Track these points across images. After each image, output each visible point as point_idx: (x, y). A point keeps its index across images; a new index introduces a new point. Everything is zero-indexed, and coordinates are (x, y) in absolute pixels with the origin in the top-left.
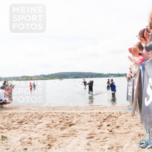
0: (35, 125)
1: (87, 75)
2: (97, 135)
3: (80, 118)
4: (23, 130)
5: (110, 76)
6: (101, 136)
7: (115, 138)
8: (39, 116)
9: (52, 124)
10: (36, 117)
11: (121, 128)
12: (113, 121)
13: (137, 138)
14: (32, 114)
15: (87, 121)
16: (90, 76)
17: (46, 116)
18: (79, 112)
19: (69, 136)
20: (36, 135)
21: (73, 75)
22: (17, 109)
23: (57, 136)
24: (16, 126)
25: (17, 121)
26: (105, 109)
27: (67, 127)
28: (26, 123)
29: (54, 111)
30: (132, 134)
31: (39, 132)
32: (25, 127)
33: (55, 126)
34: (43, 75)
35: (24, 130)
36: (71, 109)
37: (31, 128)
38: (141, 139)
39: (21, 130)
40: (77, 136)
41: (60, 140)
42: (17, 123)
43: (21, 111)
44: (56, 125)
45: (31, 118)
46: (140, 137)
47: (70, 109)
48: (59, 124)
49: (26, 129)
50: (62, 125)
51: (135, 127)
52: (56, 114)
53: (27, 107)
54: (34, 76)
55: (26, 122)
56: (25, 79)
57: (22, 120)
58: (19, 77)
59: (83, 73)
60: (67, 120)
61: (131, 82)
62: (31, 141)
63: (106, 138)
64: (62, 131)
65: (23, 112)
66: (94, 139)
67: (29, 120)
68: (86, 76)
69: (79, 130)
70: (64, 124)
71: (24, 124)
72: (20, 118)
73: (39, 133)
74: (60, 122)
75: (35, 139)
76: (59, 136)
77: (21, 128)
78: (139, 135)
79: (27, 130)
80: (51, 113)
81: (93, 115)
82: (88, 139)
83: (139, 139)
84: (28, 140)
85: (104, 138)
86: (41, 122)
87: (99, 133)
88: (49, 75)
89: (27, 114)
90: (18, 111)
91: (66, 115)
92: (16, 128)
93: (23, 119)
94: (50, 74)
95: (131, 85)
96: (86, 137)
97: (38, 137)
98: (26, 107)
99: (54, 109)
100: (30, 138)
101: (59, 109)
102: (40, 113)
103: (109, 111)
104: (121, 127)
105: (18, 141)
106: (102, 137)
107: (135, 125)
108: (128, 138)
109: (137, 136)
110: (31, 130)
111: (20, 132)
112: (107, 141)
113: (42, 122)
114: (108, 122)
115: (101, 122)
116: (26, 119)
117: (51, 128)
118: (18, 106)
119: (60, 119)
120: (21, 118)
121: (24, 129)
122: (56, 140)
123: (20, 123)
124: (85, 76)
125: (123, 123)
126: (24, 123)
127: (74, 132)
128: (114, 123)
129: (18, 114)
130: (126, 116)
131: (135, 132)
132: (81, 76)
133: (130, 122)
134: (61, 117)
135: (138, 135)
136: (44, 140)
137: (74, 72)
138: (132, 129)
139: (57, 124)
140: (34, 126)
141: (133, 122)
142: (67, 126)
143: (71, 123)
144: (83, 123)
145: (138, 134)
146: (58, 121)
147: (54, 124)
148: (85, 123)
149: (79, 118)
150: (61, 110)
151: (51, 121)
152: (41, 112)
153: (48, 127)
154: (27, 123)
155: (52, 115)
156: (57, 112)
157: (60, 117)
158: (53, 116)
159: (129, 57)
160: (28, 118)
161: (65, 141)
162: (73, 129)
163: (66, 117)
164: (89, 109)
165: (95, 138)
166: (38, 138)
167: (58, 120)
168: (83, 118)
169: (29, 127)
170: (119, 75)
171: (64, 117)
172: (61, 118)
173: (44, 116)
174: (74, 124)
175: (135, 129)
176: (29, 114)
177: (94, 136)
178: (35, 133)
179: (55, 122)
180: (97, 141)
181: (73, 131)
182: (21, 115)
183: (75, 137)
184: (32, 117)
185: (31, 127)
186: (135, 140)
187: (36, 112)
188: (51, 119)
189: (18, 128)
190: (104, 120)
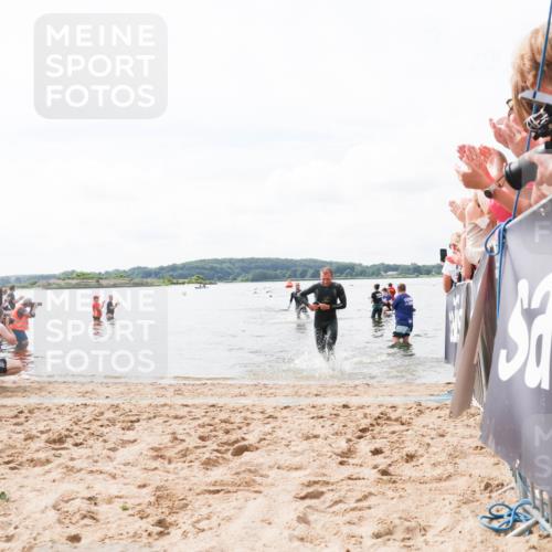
0: (109, 449)
1: (300, 269)
2: (334, 487)
3: (274, 423)
4: (67, 467)
5: (386, 272)
6: (349, 490)
7: (401, 497)
8: (127, 419)
9: (173, 447)
10: (112, 422)
11: (421, 460)
12: (395, 438)
13: (478, 495)
14: (98, 410)
15: (300, 435)
16: (311, 271)
17: (150, 419)
18: (269, 404)
19: (235, 489)
20: (113, 488)
21: (251, 268)
22: (43, 394)
23: (190, 490)
24: (42, 455)
25: (44, 437)
26: (365, 392)
27: (224, 459)
28: (76, 445)
29: (179, 400)
30: (461, 483)
31: (126, 475)
32: (72, 459)
33: (184, 454)
34: (139, 268)
35: (70, 470)
36: (243, 391)
37: (96, 462)
38: (493, 502)
39: (60, 470)
40: (261, 488)
41: (200, 505)
42: (42, 445)
43: (58, 401)
44: (187, 449)
45: (95, 426)
46: (491, 491)
47: (237, 391)
48: (196, 447)
49: (77, 464)
50: (210, 449)
51: (471, 459)
52: (187, 409)
53: (83, 384)
54: (107, 273)
55: (78, 441)
56: (74, 282)
57: (65, 433)
58: (54, 277)
59: (286, 260)
60: (227, 432)
61: (458, 297)
62: (94, 508)
63: (365, 497)
64: (209, 472)
65: (67, 402)
66: (324, 502)
67: (87, 432)
68: (298, 273)
69: (271, 467)
70: (216, 447)
71: (71, 446)
72: (54, 426)
73: (127, 481)
74: (202, 438)
75: (110, 501)
76: (198, 491)
77: (57, 461)
78: (487, 486)
79: (81, 470)
80: (170, 406)
81: (320, 415)
82: (301, 502)
83: (486, 502)
84: (85, 506)
85: (360, 496)
86: (132, 439)
87: (341, 477)
88: (162, 268)
89: (83, 410)
90: (48, 401)
91: (223, 416)
92: (39, 459)
93: (68, 430)
94: (165, 265)
95: (459, 307)
96: (293, 494)
97: (120, 494)
98: (76, 386)
99: (178, 392)
100: (90, 499)
101: (199, 394)
102: (127, 408)
103: (381, 400)
104: (422, 456)
105: (46, 507)
106: (354, 494)
107: (471, 450)
108: (446, 496)
109: (477, 489)
110: (94, 469)
111: (56, 474)
112: (369, 508)
113: (135, 441)
114: (374, 438)
115: (349, 440)
116: (76, 428)
117: (170, 462)
118: (50, 383)
119: (202, 430)
120: (61, 425)
121: (71, 464)
122: (187, 505)
123: (54, 441)
124: (296, 271)
125: (429, 445)
126: (70, 442)
127: (252, 476)
128: (397, 444)
129: (49, 410)
130: (439, 417)
131: (470, 476)
132: (278, 272)
133: (454, 441)
134: (206, 420)
135: (482, 488)
136: (143, 506)
137: (253, 259)
138: (462, 464)
139: (190, 447)
140: (106, 452)
141: (465, 441)
142: (225, 456)
143: (240, 444)
144: (284, 442)
145: (482, 481)
146: (195, 436)
147: (180, 447)
148: (293, 443)
149: (268, 426)
150: (206, 396)
151: (169, 437)
152: (133, 402)
153: (158, 456)
154: (81, 444)
155: (173, 413)
156: (190, 402)
157: (200, 422)
158: (176, 417)
159: (452, 204)
160: (86, 426)
161: (219, 509)
162: (246, 463)
163: (225, 422)
164: (307, 391)
165: (326, 495)
166: (120, 497)
167: (193, 433)
168: (283, 425)
169: (88, 457)
170: (418, 271)
171: (217, 420)
172: (204, 426)
173: (145, 416)
174: (251, 445)
175: (471, 466)
176: (90, 409)
177: (324, 489)
178: (109, 478)
179: (183, 441)
180: (336, 508)
181: (250, 471)
182: (60, 413)
183: (255, 495)
184: (100, 423)
185: (96, 458)
186: (471, 505)
187: (115, 402)
188: (169, 430)
189: (48, 461)
190: (359, 434)
